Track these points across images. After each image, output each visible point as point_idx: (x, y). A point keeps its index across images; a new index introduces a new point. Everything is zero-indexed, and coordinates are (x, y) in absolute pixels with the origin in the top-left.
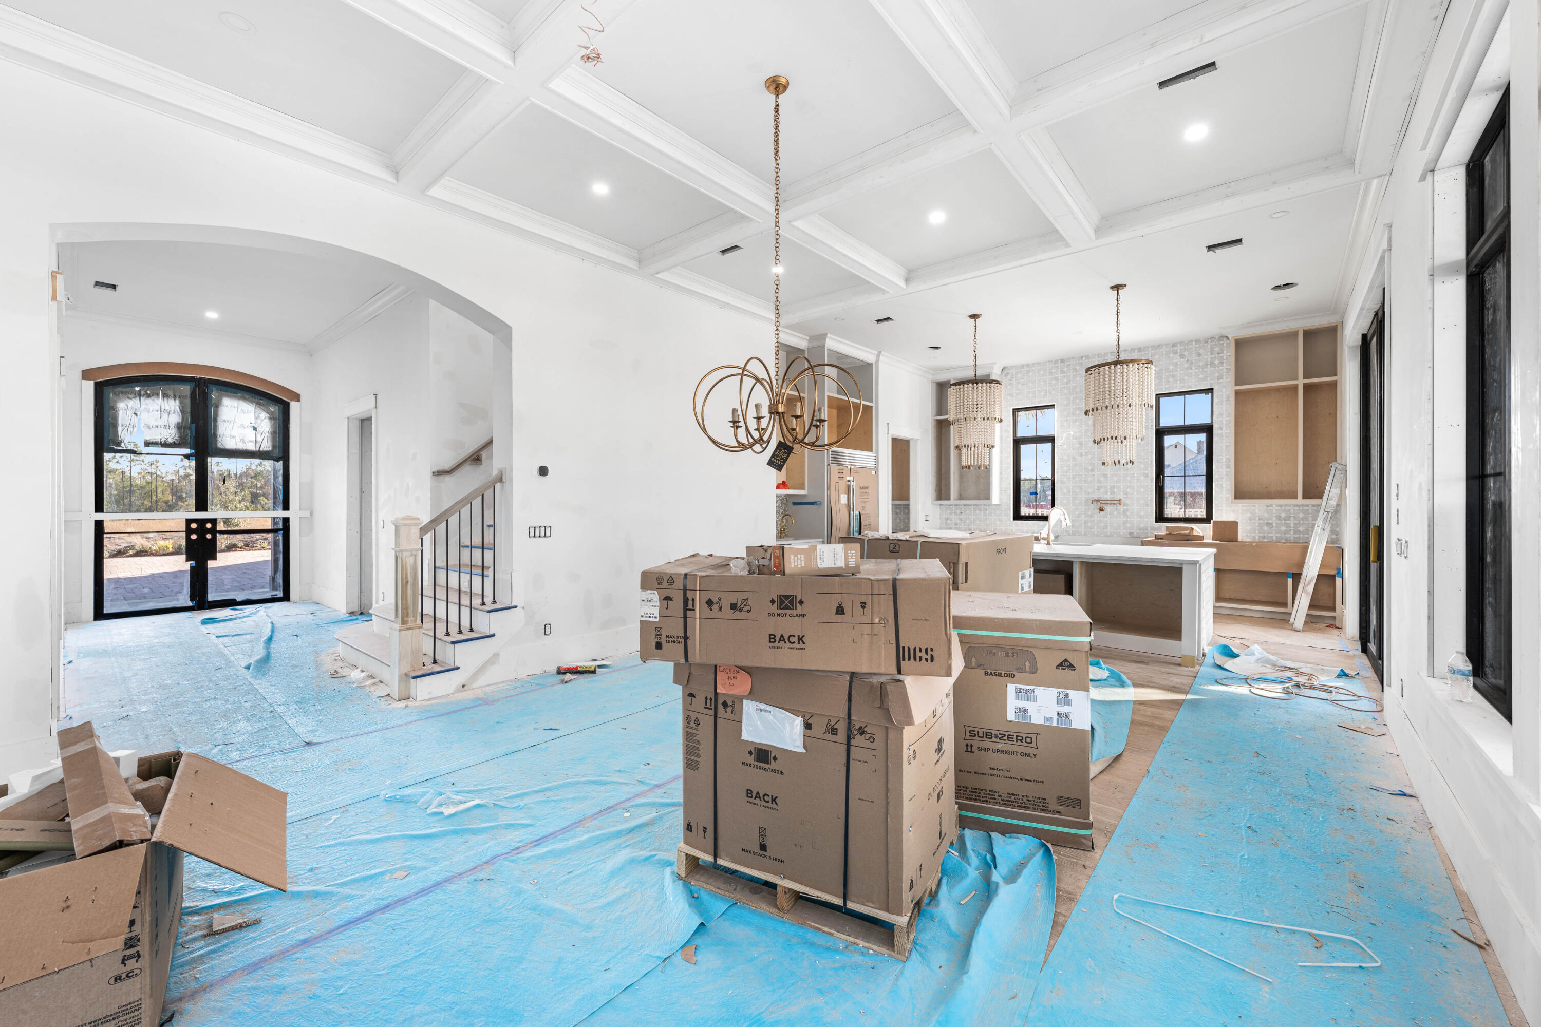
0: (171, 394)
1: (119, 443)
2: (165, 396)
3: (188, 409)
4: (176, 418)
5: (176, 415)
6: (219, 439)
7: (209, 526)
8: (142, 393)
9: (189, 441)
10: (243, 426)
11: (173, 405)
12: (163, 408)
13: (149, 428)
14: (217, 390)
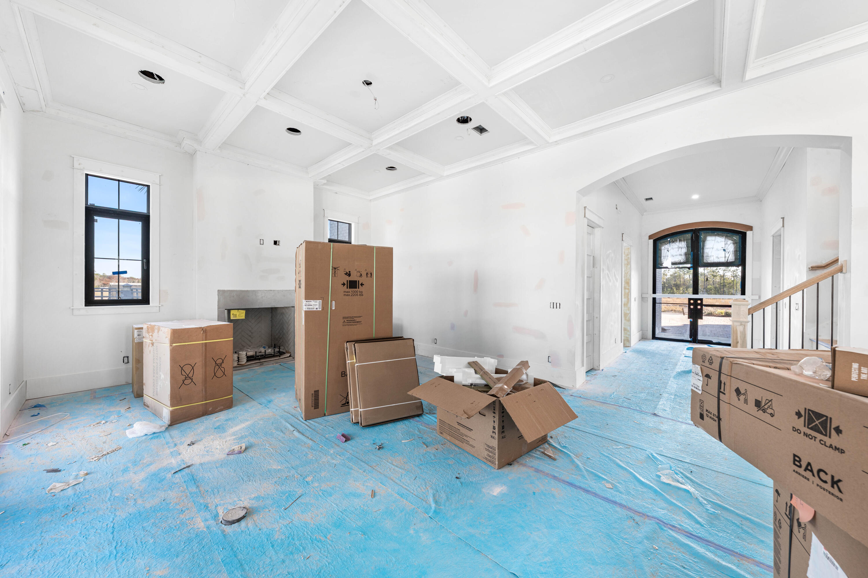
0: (683, 239)
1: (662, 264)
2: (680, 241)
3: (690, 245)
4: (684, 250)
5: (685, 248)
6: (705, 258)
7: (699, 302)
8: (671, 241)
9: (690, 261)
10: (718, 250)
11: (683, 244)
12: (679, 246)
13: (673, 256)
14: (704, 233)
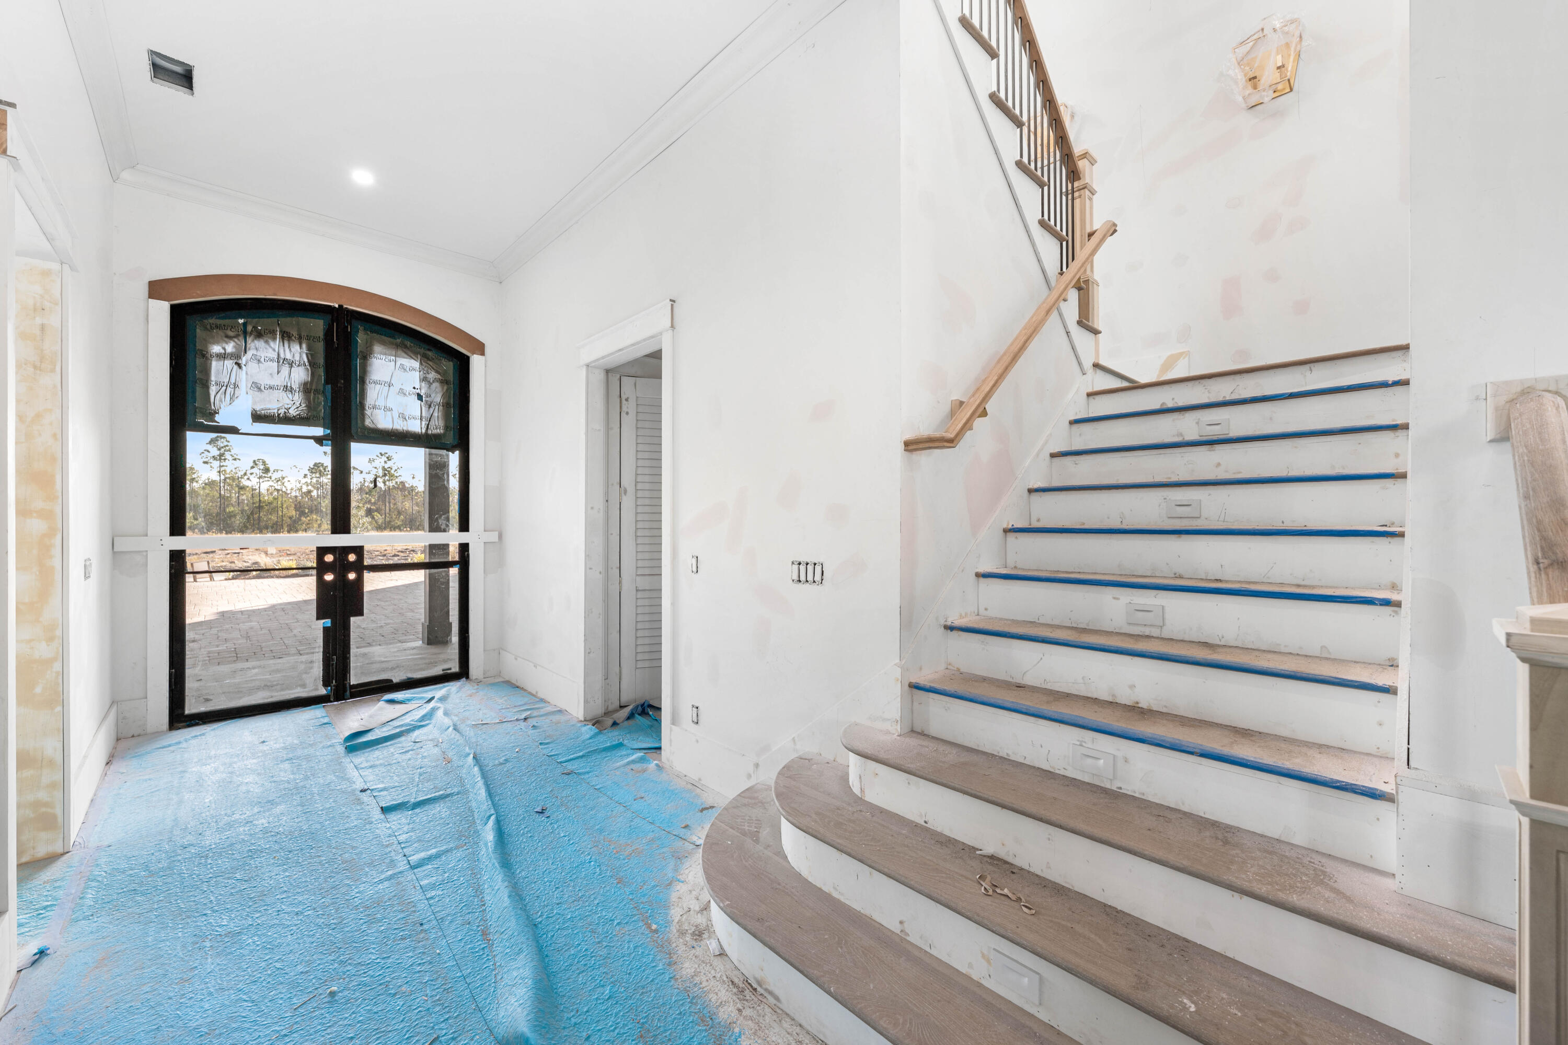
0: (295, 333)
1: (211, 415)
2: (286, 336)
3: (321, 361)
4: (300, 375)
5: (302, 369)
6: (368, 412)
7: (352, 557)
8: (249, 328)
9: (322, 414)
10: (402, 392)
11: (297, 352)
12: (282, 356)
13: (259, 389)
14: (365, 329)
